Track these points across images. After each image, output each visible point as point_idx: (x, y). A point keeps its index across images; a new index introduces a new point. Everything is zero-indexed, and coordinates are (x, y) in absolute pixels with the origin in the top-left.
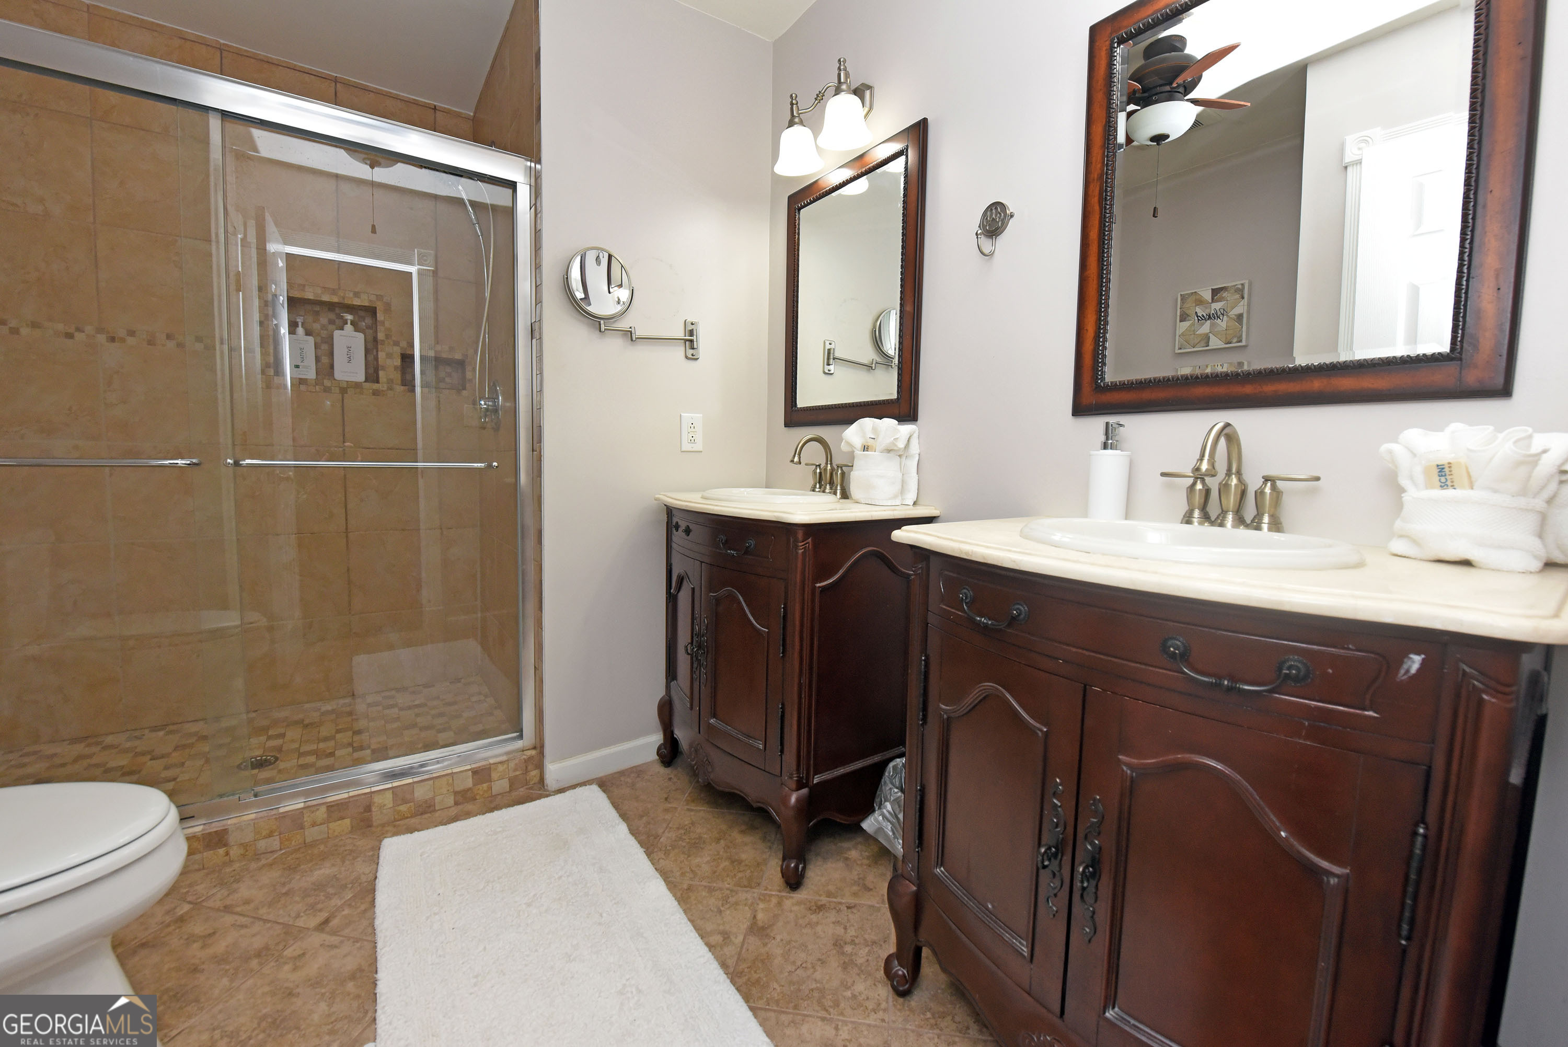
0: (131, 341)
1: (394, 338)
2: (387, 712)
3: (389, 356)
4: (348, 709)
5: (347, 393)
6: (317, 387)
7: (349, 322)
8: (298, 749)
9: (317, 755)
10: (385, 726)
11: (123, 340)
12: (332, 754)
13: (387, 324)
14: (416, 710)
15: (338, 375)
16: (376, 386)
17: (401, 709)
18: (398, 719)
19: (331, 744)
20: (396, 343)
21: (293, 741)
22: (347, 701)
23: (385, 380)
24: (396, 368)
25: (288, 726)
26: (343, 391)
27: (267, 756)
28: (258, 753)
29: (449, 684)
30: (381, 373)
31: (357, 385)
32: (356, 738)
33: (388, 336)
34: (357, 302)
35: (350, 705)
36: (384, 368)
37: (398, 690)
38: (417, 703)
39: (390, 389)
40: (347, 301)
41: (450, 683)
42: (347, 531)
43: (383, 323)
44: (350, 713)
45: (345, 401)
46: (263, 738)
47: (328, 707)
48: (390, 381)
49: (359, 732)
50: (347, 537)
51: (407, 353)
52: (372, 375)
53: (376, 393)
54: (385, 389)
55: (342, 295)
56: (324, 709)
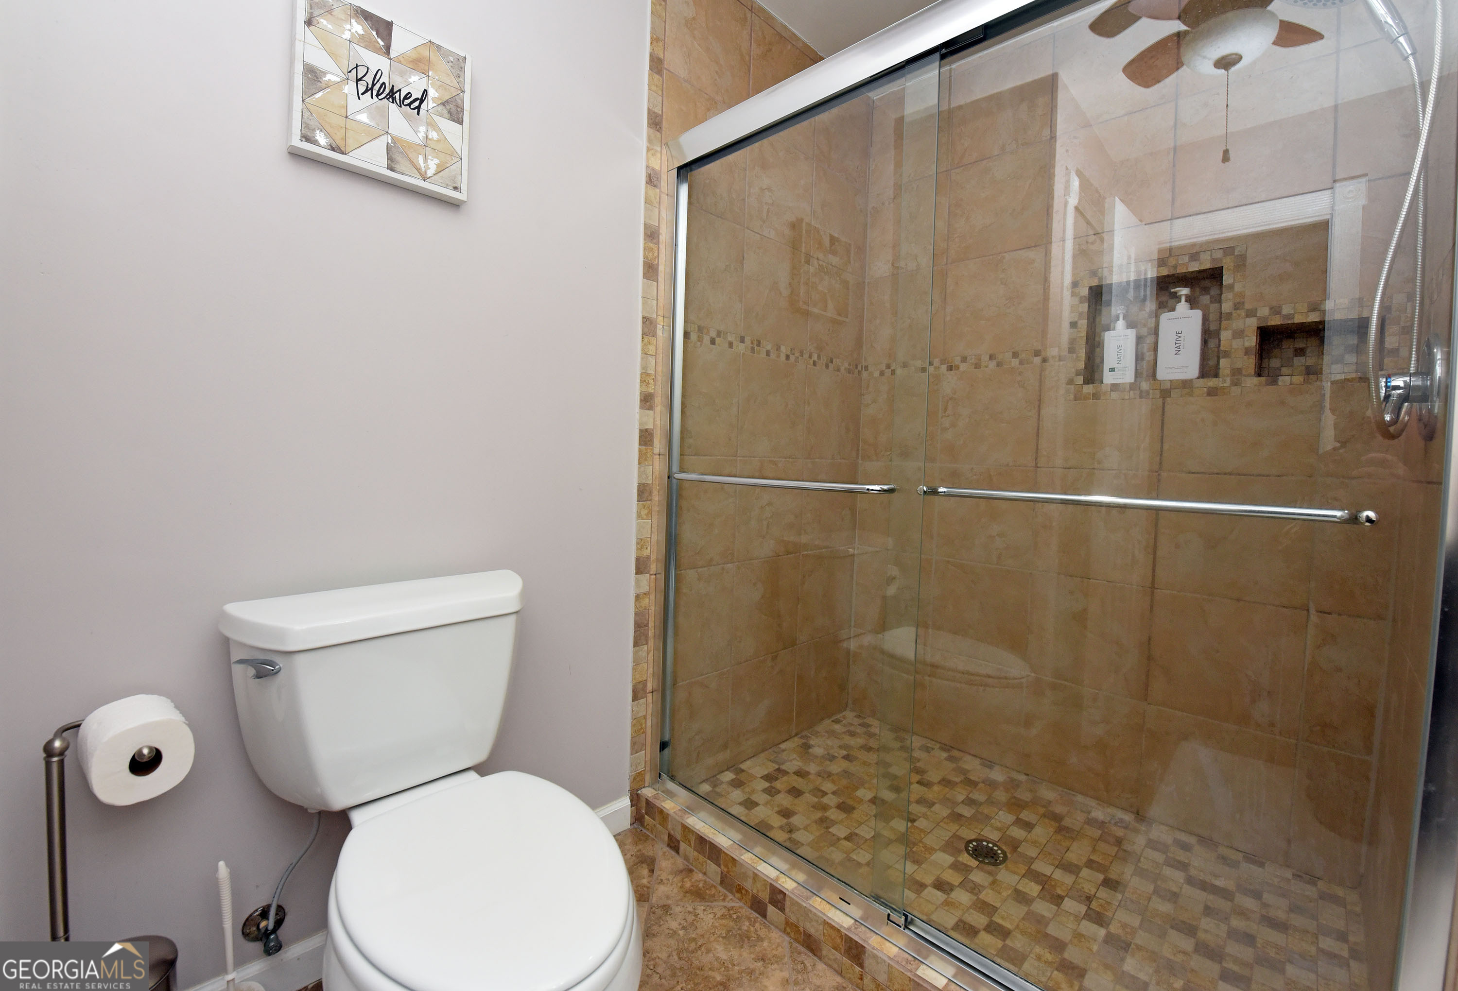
0: (963, 367)
1: (1248, 306)
2: (1167, 871)
3: (1239, 334)
4: (1120, 833)
5: (1170, 396)
6: (1132, 392)
7: (1183, 299)
8: (1032, 860)
9: (1043, 888)
10: (1149, 899)
11: (957, 367)
12: (1058, 900)
13: (1238, 288)
14: (1211, 897)
15: (1161, 375)
16: (1212, 382)
17: (1190, 881)
18: (1174, 897)
19: (1068, 880)
20: (1251, 313)
21: (1034, 843)
22: (1128, 817)
23: (1228, 371)
24: (1247, 351)
25: (1044, 816)
26: (1165, 393)
27: (1000, 848)
28: (995, 836)
29: (1290, 876)
30: (1223, 362)
31: (1186, 385)
32: (1103, 893)
33: (1237, 306)
34: (1194, 267)
35: (1126, 828)
36: (1227, 354)
37: (1203, 840)
38: (1219, 883)
39: (1236, 383)
40: (1181, 270)
41: (1293, 875)
42: (1153, 587)
43: (1231, 287)
44: (1119, 842)
45: (1167, 408)
46: (1011, 818)
47: (1099, 814)
48: (1236, 372)
49: (1110, 884)
50: (1153, 593)
51: (1269, 324)
52: (1208, 369)
53: (1212, 392)
54: (1227, 384)
55: (1174, 263)
56: (1094, 814)
